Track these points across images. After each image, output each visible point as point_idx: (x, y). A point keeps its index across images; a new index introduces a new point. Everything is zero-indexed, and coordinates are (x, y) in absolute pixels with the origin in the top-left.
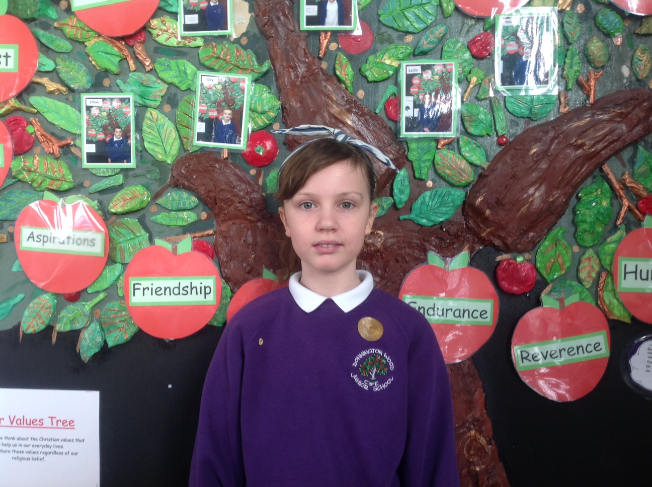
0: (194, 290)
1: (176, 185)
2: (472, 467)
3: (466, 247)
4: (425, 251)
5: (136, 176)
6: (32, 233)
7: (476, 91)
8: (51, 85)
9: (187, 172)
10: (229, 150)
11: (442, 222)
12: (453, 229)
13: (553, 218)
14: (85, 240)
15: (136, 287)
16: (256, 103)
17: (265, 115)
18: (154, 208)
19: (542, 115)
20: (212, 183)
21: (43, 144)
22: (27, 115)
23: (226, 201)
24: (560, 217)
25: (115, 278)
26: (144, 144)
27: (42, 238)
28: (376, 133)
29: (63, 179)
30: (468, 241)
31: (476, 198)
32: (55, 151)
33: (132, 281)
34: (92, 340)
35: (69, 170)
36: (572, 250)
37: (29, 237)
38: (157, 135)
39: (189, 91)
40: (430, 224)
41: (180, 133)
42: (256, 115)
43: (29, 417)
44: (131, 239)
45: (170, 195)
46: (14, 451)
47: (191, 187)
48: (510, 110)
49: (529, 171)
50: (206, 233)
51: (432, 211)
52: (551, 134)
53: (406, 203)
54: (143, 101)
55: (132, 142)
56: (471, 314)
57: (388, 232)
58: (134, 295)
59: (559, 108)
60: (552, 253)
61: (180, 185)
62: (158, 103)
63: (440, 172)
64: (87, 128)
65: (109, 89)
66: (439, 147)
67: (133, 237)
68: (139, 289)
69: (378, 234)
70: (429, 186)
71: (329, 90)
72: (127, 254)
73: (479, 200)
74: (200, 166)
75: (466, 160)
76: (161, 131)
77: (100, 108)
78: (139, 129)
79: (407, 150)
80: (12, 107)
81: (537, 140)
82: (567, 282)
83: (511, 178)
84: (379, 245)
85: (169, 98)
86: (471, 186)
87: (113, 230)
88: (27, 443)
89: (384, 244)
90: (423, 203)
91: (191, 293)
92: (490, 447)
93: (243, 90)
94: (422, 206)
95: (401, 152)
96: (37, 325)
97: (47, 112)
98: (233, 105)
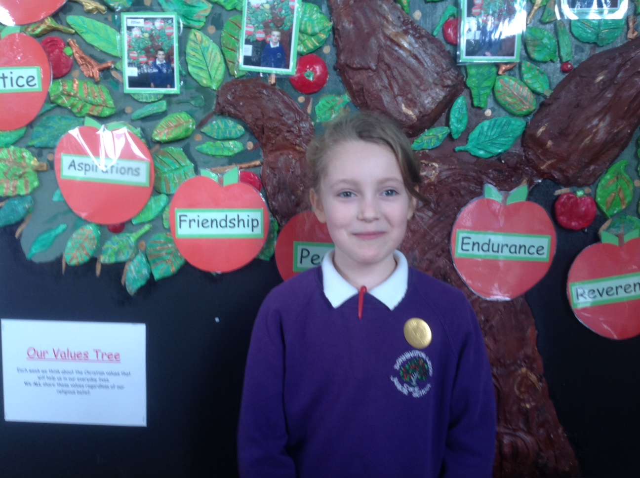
0: (241, 223)
1: (222, 113)
2: (523, 405)
3: (525, 181)
4: (481, 184)
5: (179, 103)
6: (73, 161)
7: (541, 14)
8: (88, 3)
9: (233, 98)
10: (276, 75)
11: (500, 153)
12: (513, 161)
13: (617, 150)
14: (129, 169)
15: (183, 218)
16: (306, 24)
17: (316, 37)
18: (199, 137)
19: (608, 40)
20: (259, 110)
21: (81, 67)
22: (64, 36)
23: (273, 129)
24: (623, 149)
25: (160, 209)
26: (188, 68)
27: (83, 166)
28: (434, 57)
29: (104, 105)
30: (527, 174)
31: (538, 127)
32: (95, 75)
33: (178, 213)
34: (138, 272)
35: (110, 95)
36: (634, 184)
37: (71, 165)
38: (201, 58)
39: (235, 11)
40: (489, 155)
41: (226, 56)
42: (306, 37)
43: (74, 350)
44: (176, 169)
45: (215, 124)
46: (59, 385)
47: (237, 115)
48: (576, 34)
49: (595, 99)
50: (253, 163)
51: (490, 141)
52: (618, 61)
53: (463, 133)
54: (186, 22)
55: (176, 65)
56: (527, 250)
57: (444, 164)
58: (180, 227)
59: (627, 33)
60: (613, 187)
61: (226, 113)
62: (202, 24)
63: (500, 99)
64: (129, 50)
65: (150, 9)
66: (500, 73)
67: (177, 166)
68: (185, 221)
69: (432, 166)
70: (487, 115)
71: (385, 10)
72: (172, 185)
73: (541, 130)
74: (247, 92)
75: (529, 88)
76: (206, 54)
77: (140, 28)
78: (182, 53)
79: (465, 75)
80: (48, 26)
81: (603, 68)
82: (627, 217)
83: (575, 107)
84: (433, 178)
85: (213, 19)
86: (532, 116)
87: (158, 159)
88: (71, 376)
89: (438, 177)
90: (481, 133)
91: (238, 226)
92: (541, 384)
93: (292, 10)
94: (480, 137)
95: (460, 78)
96: (81, 256)
97: (86, 33)
98: (281, 26)
